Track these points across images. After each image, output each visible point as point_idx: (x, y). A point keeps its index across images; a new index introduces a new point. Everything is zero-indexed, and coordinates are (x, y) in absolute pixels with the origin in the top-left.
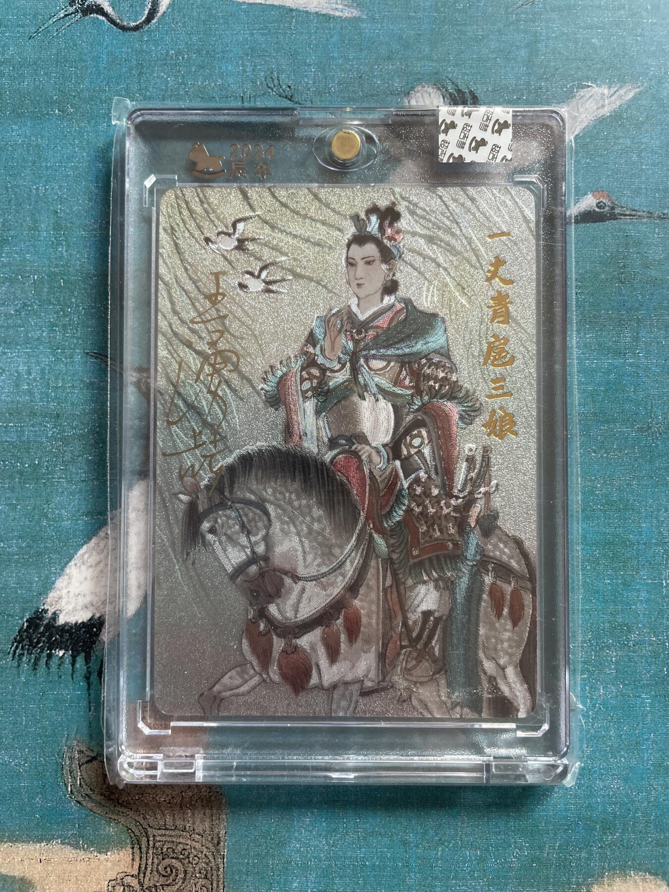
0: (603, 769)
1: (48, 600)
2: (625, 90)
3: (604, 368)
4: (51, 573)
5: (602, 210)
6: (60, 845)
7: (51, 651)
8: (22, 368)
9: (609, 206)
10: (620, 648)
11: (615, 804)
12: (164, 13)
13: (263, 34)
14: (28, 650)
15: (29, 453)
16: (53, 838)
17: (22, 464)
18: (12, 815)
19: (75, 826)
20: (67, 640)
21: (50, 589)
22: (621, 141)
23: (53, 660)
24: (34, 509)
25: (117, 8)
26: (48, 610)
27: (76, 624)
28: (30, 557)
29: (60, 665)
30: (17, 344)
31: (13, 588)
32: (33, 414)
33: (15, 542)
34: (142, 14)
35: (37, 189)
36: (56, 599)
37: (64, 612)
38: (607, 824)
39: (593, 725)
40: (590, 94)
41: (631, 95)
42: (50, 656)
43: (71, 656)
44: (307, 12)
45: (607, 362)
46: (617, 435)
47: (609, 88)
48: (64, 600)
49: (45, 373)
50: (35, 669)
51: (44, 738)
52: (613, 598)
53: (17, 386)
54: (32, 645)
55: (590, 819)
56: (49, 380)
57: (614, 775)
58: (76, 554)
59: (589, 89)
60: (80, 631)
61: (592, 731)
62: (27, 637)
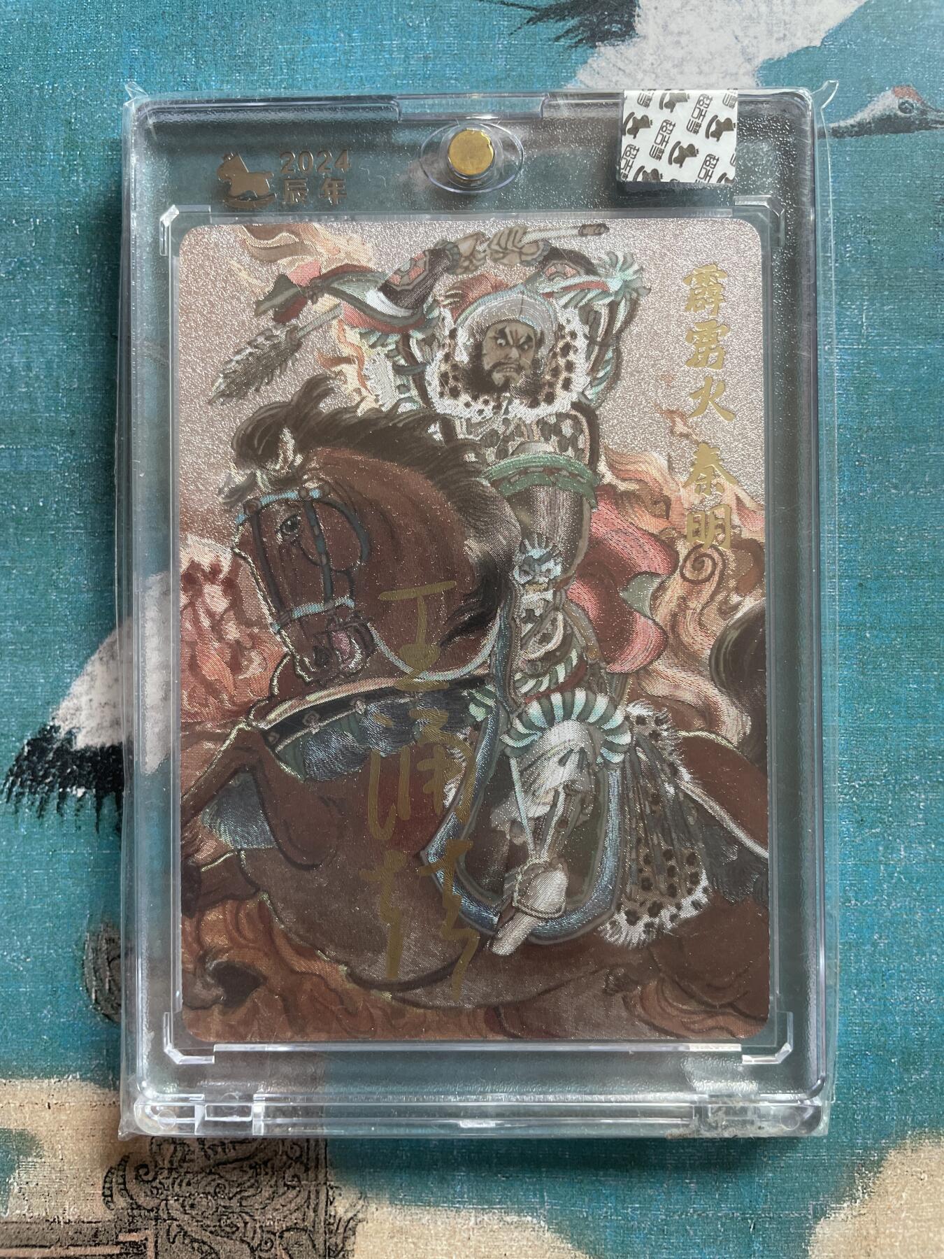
0: (904, 971)
1: (60, 712)
3: (912, 358)
4: (64, 671)
5: (908, 115)
6: (78, 1082)
7: (64, 788)
8: (18, 361)
9: (918, 109)
10: (932, 787)
11: (923, 1025)
14: (31, 787)
15: (29, 489)
16: (69, 1072)
17: (19, 506)
18: (6, 1037)
19: (101, 1053)
20: (89, 773)
21: (63, 696)
23: (69, 802)
24: (37, 574)
26: (59, 727)
27: (102, 748)
28: (32, 648)
29: (78, 810)
30: (10, 324)
31: (6, 693)
32: (35, 430)
33: (10, 624)
35: (42, 87)
36: (72, 711)
37: (84, 731)
38: (909, 1055)
39: (889, 905)
42: (63, 797)
43: (95, 796)
45: (916, 348)
46: (931, 461)
48: (84, 713)
49: (51, 368)
50: (40, 816)
51: (55, 920)
52: (921, 711)
53: (11, 387)
54: (37, 781)
55: (884, 1047)
56: (58, 378)
57: (921, 980)
60: (108, 759)
61: (888, 914)
62: (29, 768)
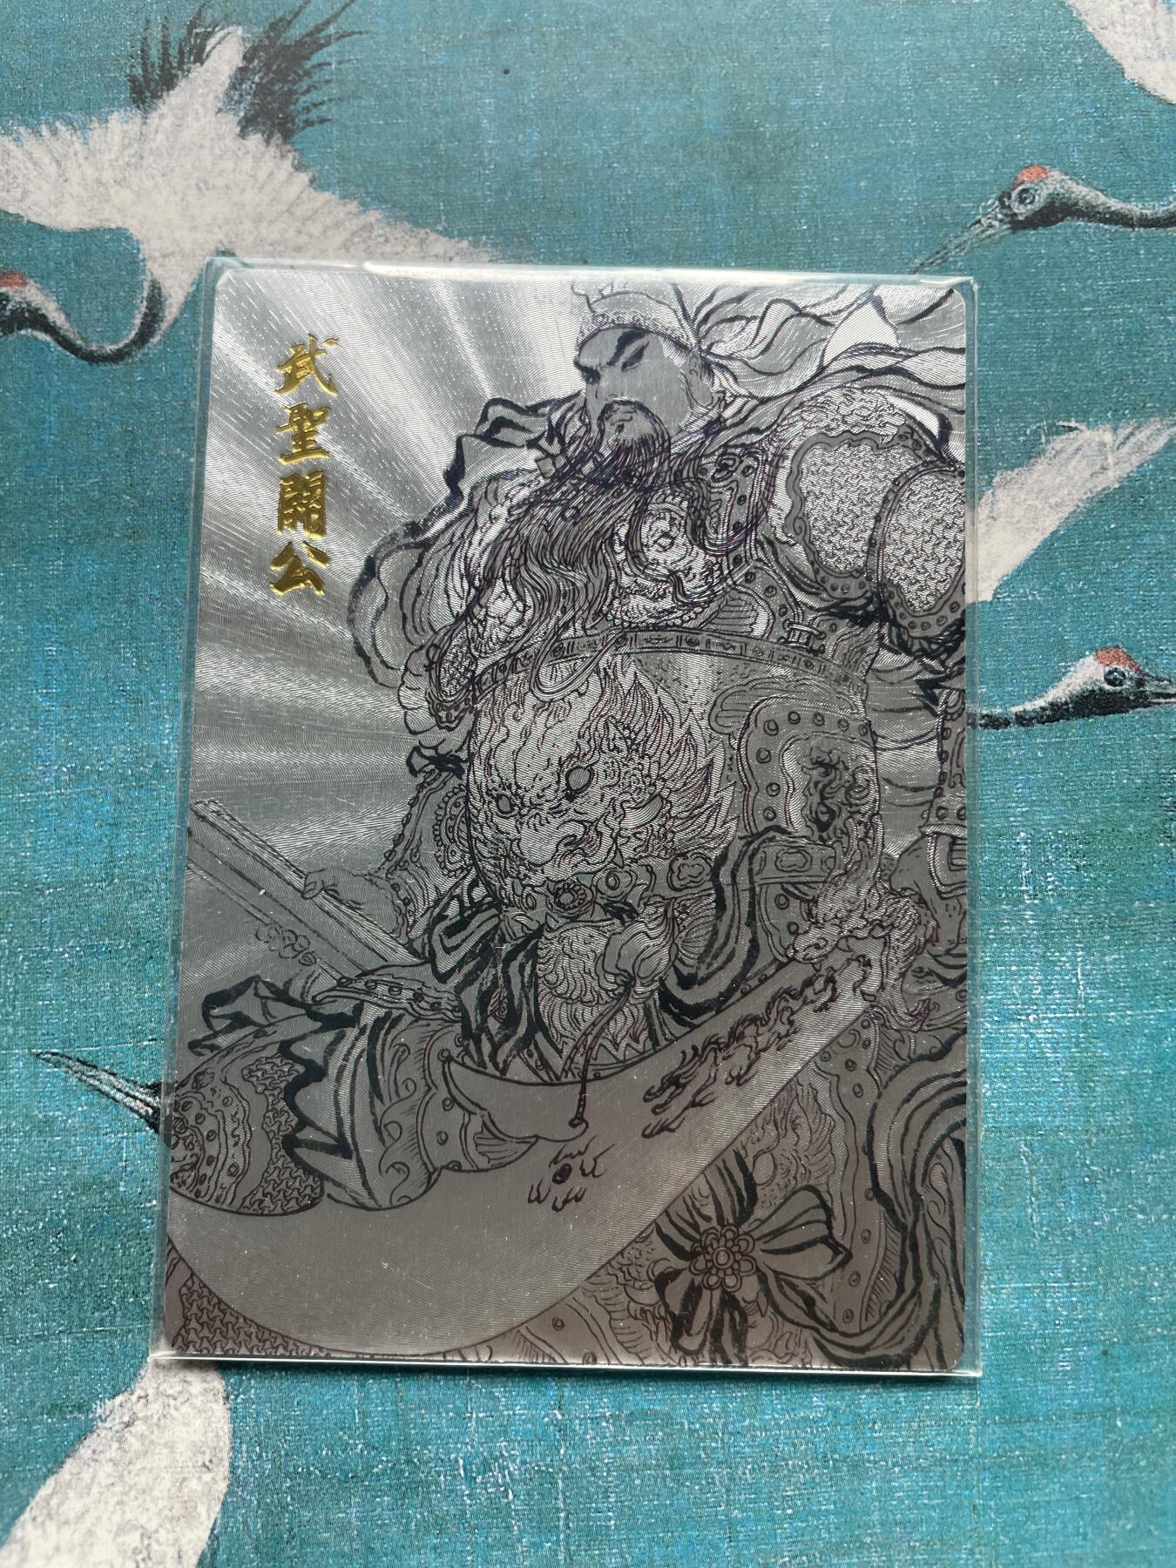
2: (1148, 432)
12: (176, 321)
22: (1147, 540)
25: (74, 316)
34: (128, 325)
40: (1075, 446)
41: (1161, 442)
47: (1115, 430)
58: (33, 1497)
59: (1072, 435)
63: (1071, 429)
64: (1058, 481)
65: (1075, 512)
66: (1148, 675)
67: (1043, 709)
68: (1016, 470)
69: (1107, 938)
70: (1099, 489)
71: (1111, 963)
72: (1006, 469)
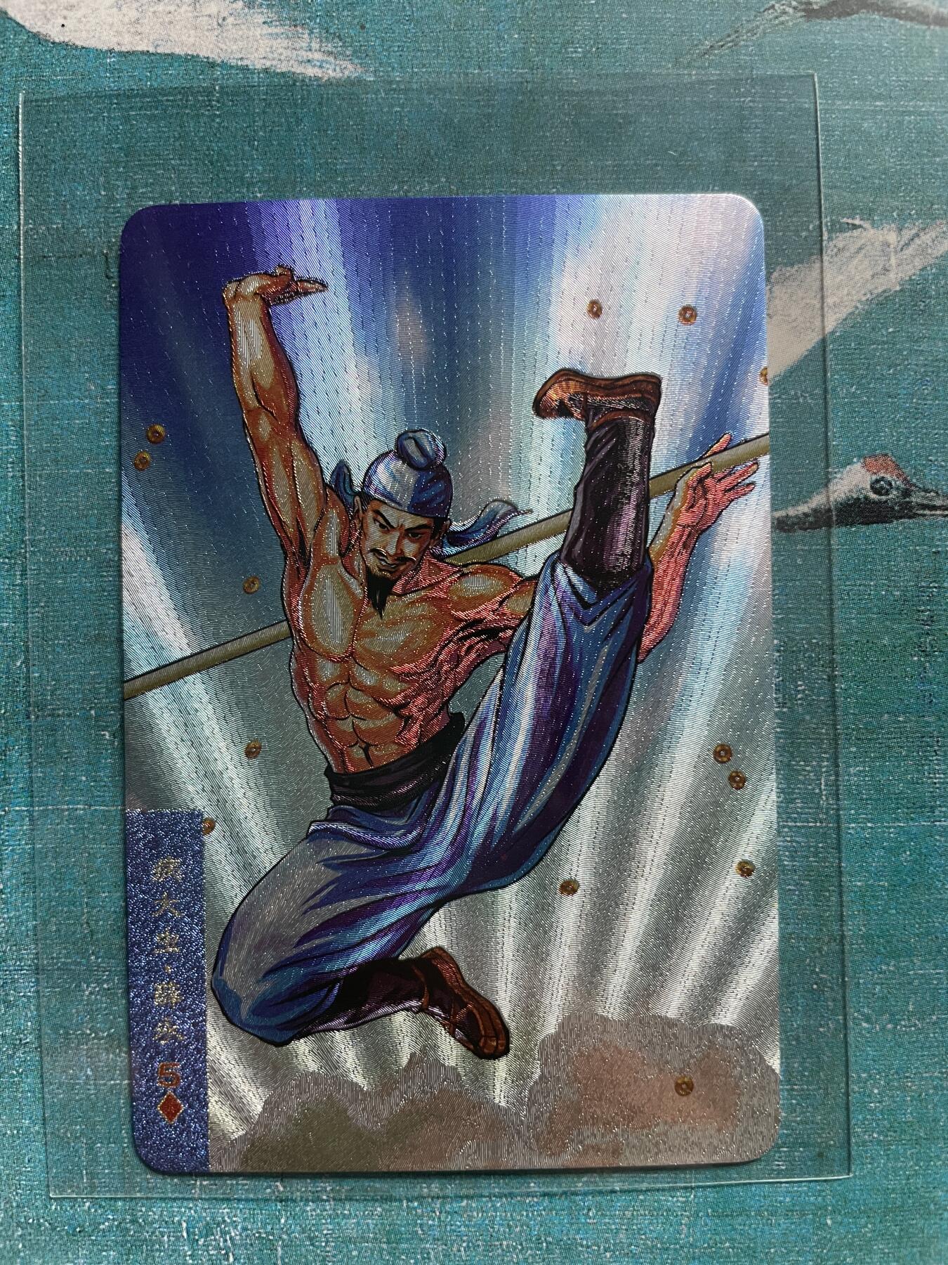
2: (933, 234)
3: (887, 840)
13: (152, 118)
22: (923, 346)
40: (857, 246)
44: (245, 69)
45: (894, 827)
46: (916, 982)
47: (899, 230)
59: (856, 233)
63: (855, 227)
64: (838, 280)
65: (852, 313)
66: (914, 485)
67: (806, 515)
68: (796, 267)
69: (854, 749)
70: (880, 290)
71: (855, 775)
72: (786, 265)
